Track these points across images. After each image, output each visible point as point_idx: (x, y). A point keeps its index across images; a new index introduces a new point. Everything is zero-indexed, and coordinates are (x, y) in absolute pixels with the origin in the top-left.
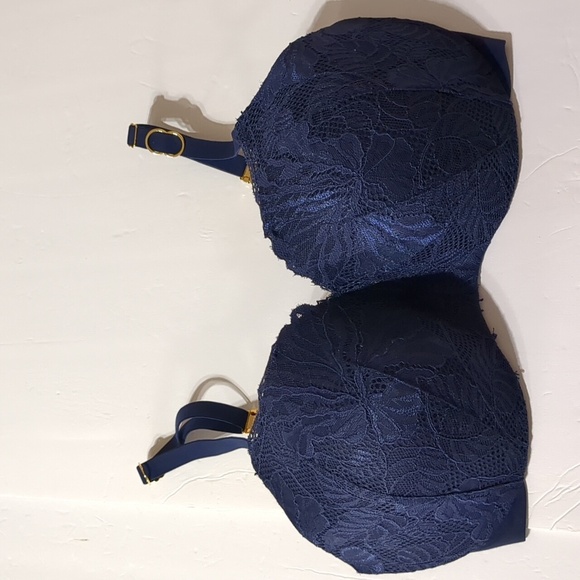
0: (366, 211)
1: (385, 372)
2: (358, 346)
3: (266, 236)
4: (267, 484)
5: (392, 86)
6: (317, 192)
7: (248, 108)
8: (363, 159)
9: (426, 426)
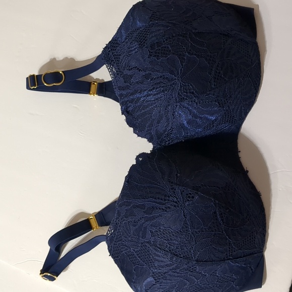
0: (182, 100)
1: (193, 189)
2: (177, 175)
3: (123, 114)
4: (116, 262)
5: (196, 29)
6: (154, 88)
7: (110, 42)
8: (181, 70)
9: (217, 219)
